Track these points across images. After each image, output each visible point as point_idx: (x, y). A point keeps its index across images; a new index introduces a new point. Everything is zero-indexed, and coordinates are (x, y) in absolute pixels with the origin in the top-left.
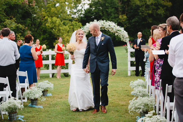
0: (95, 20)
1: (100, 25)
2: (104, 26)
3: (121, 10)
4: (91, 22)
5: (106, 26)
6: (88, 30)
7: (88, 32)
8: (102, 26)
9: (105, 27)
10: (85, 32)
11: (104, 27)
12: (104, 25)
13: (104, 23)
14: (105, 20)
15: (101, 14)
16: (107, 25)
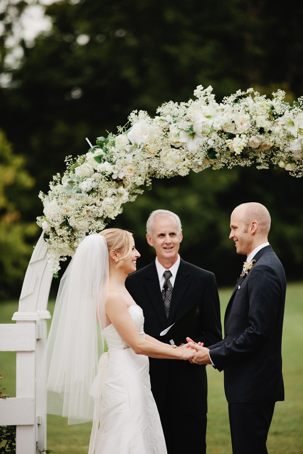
0: (198, 91)
1: (245, 127)
2: (269, 141)
3: (258, 51)
4: (168, 109)
5: (290, 137)
6: (143, 168)
7: (140, 181)
8: (256, 140)
9: (280, 143)
10: (120, 182)
11: (275, 149)
12: (276, 129)
13: (274, 116)
14: (281, 94)
15: (129, 73)
16: (294, 131)
